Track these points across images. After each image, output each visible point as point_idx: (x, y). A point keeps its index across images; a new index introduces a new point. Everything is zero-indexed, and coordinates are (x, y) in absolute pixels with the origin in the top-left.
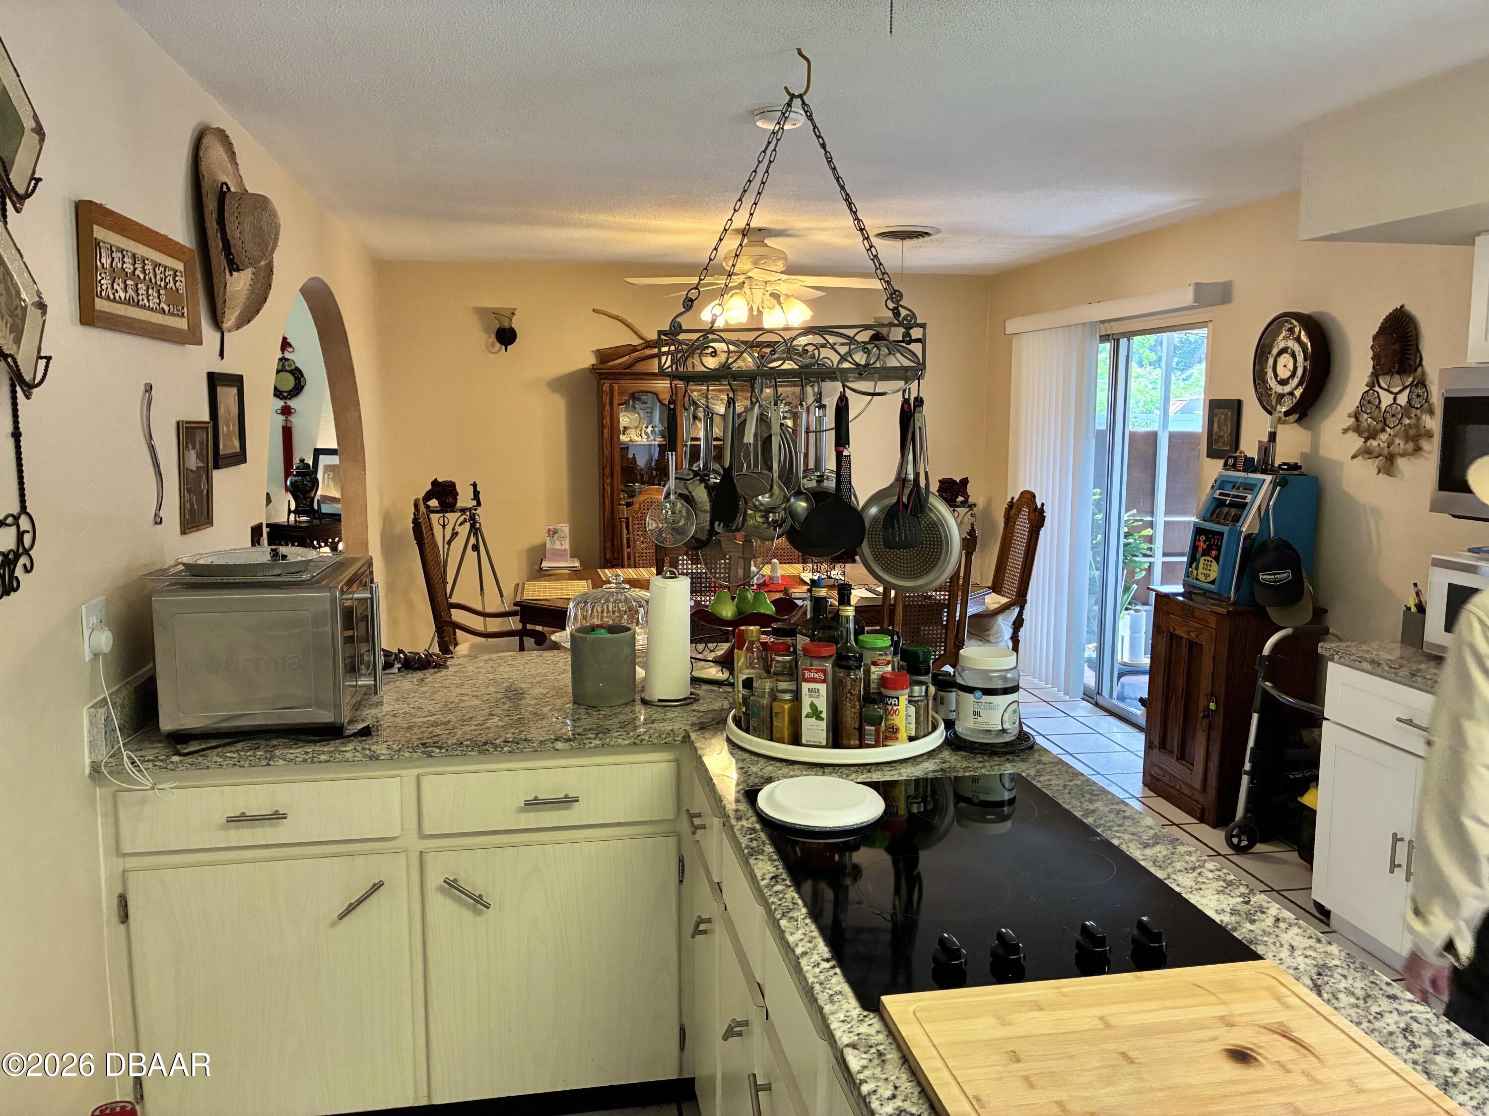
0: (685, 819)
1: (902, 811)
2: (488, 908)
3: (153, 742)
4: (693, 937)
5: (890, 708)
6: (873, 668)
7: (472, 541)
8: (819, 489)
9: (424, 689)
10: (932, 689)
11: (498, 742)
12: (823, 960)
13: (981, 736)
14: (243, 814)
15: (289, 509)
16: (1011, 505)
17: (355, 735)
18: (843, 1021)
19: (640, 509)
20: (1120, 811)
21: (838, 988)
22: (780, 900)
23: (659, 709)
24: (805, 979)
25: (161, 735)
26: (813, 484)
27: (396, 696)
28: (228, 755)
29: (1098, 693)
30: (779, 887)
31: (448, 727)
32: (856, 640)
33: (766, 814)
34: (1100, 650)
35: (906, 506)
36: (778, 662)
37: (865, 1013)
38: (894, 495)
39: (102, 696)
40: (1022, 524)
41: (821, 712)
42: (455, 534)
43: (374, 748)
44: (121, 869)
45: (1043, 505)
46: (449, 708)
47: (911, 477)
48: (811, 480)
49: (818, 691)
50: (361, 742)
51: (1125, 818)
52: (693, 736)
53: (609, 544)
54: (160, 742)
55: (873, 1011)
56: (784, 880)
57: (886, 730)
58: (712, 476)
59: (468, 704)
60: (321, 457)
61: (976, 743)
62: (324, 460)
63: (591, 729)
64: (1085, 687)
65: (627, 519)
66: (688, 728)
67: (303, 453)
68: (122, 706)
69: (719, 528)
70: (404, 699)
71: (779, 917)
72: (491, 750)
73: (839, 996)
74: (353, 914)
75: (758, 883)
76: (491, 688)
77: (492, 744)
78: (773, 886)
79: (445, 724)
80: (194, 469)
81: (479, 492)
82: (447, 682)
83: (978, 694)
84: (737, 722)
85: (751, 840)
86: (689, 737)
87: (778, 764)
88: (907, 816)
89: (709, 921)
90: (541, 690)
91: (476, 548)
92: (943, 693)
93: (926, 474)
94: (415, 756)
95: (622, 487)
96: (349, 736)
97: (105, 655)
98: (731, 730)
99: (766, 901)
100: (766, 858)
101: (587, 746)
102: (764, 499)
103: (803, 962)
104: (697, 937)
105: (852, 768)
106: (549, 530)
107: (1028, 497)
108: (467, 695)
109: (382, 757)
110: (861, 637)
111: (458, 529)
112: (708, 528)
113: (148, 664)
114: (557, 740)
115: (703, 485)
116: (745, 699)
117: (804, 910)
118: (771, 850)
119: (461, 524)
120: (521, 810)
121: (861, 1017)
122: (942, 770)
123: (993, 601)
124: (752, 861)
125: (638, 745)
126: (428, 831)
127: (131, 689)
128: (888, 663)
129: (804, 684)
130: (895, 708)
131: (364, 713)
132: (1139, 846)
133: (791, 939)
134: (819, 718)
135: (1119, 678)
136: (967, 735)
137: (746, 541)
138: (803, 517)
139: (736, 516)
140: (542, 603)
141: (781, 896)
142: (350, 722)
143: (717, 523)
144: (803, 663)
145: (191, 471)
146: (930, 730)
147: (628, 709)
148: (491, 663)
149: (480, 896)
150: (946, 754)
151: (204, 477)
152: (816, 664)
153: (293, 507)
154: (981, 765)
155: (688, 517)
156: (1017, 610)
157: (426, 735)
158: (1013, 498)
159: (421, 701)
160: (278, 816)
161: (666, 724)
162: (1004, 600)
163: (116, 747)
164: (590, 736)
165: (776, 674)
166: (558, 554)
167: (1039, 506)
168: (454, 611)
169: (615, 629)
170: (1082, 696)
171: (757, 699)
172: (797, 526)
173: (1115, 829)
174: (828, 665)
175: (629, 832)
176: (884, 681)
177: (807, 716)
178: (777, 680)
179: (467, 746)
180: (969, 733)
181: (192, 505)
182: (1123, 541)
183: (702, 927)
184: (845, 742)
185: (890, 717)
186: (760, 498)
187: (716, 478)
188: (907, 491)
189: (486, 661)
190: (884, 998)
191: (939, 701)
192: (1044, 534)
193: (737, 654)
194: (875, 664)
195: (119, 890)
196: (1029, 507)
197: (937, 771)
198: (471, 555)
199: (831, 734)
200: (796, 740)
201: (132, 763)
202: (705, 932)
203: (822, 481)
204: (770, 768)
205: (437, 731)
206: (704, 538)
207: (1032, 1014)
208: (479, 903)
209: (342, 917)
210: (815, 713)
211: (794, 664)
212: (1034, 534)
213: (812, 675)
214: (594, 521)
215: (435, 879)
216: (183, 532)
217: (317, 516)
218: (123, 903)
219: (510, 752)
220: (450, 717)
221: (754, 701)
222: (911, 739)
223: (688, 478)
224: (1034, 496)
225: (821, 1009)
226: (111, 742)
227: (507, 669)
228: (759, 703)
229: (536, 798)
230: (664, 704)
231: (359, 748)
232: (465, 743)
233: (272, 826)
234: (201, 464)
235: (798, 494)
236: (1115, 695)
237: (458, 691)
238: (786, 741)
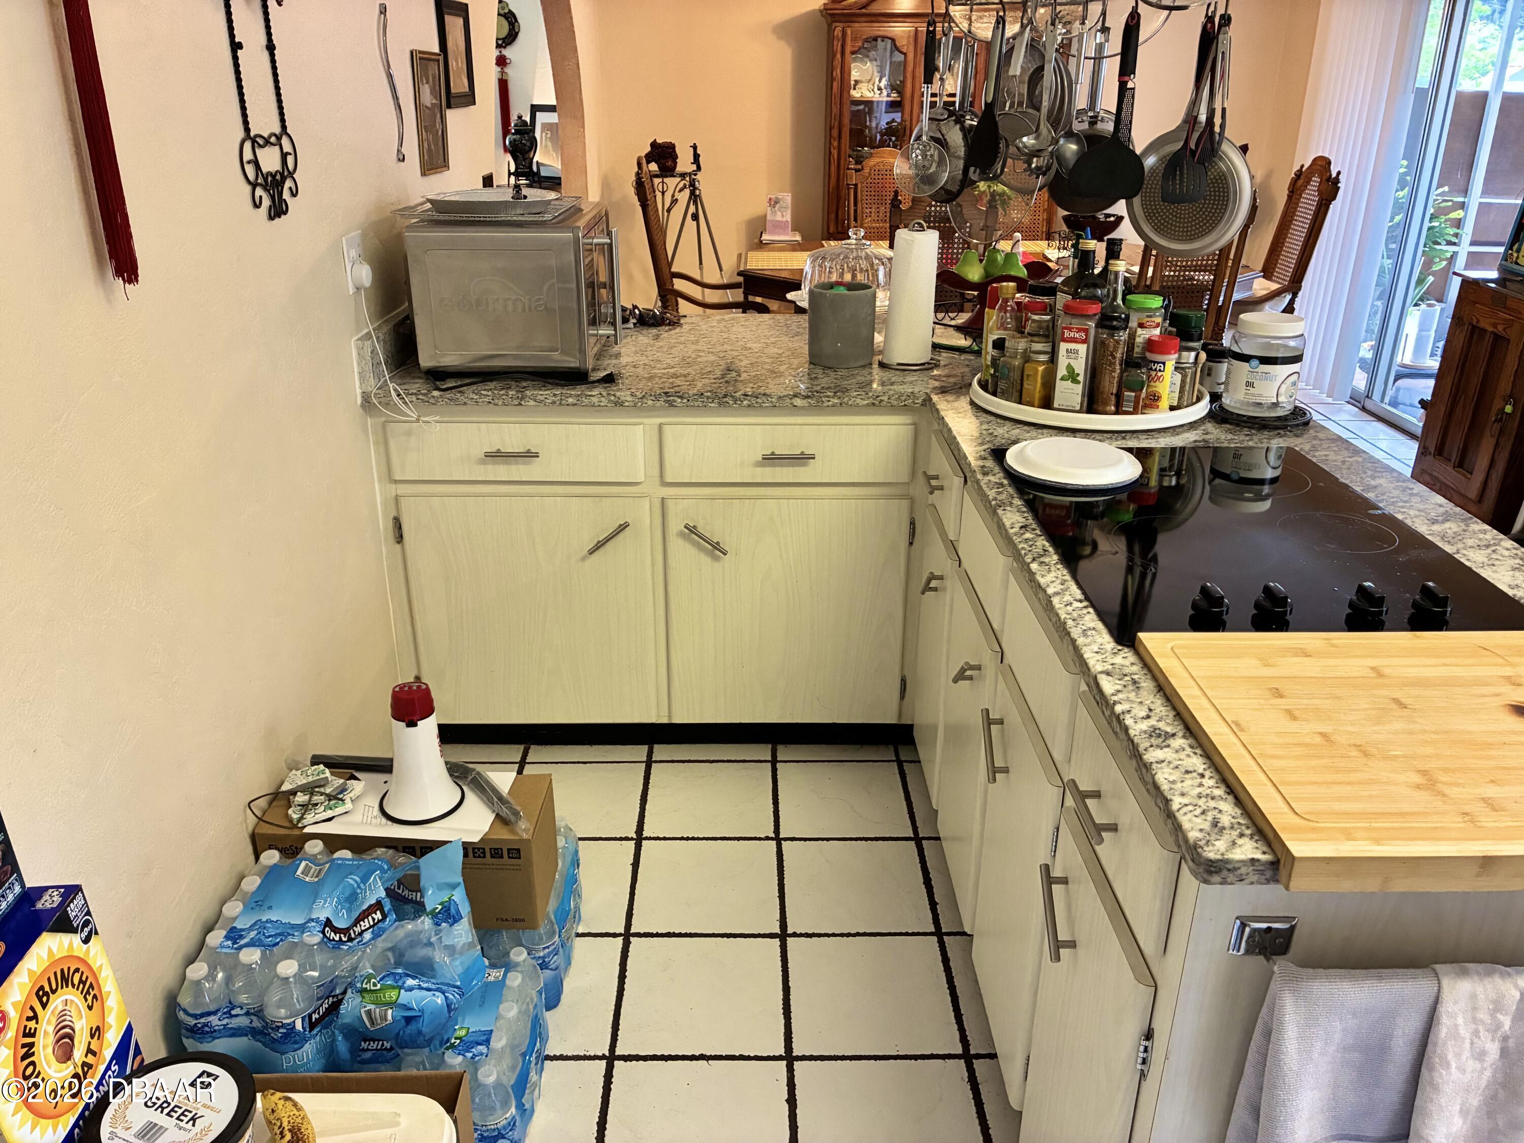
0: (921, 479)
1: (1153, 482)
2: (725, 554)
3: (414, 378)
4: (923, 593)
5: (1153, 373)
6: (1139, 331)
7: (692, 209)
8: (1091, 132)
9: (661, 344)
10: (1203, 356)
11: (737, 395)
12: (1076, 600)
13: (1251, 408)
14: (498, 451)
15: (509, 171)
16: (1299, 174)
17: (599, 381)
18: (1097, 652)
19: (870, 174)
20: (1407, 488)
21: (1092, 625)
22: (1031, 546)
23: (897, 372)
24: (1057, 615)
25: (421, 372)
26: (1085, 126)
27: (634, 349)
28: (483, 392)
29: (1367, 397)
30: (1028, 535)
31: (688, 379)
32: (1124, 300)
33: (1015, 470)
34: (1378, 351)
35: (1193, 153)
36: (1034, 321)
37: (1120, 648)
38: (1179, 141)
39: (366, 331)
40: (1310, 198)
41: (1078, 375)
42: (674, 201)
43: (618, 394)
44: (394, 494)
45: (1339, 173)
46: (686, 362)
47: (1203, 118)
48: (1083, 121)
49: (1076, 352)
50: (605, 388)
51: (1411, 495)
52: (935, 398)
53: (833, 216)
54: (420, 378)
55: (1128, 646)
56: (1034, 530)
57: (1147, 397)
58: (968, 117)
59: (706, 359)
60: (538, 114)
61: (1244, 416)
62: (541, 117)
63: (830, 388)
64: (1354, 390)
65: (856, 185)
66: (928, 391)
67: (520, 110)
68: (385, 342)
69: (973, 174)
70: (642, 353)
71: (1029, 560)
72: (731, 402)
73: (1093, 632)
74: (601, 551)
75: (1006, 531)
76: (726, 346)
77: (732, 396)
78: (1022, 534)
79: (685, 376)
80: (429, 105)
81: (699, 155)
82: (682, 339)
83: (1255, 362)
84: (984, 386)
85: (999, 493)
86: (931, 399)
87: (1026, 428)
88: (1157, 489)
89: (941, 578)
90: (776, 350)
91: (695, 217)
92: (1211, 364)
93: (1224, 110)
94: (658, 404)
95: (849, 151)
96: (594, 382)
97: (366, 289)
98: (976, 392)
99: (1014, 546)
100: (1015, 510)
101: (825, 405)
102: (1028, 141)
103: (1056, 601)
104: (927, 593)
105: (1105, 435)
106: (770, 199)
107: (1322, 164)
108: (703, 351)
109: (627, 404)
110: (1129, 297)
111: (677, 195)
112: (960, 177)
113: (402, 303)
114: (795, 396)
115: (958, 126)
116: (994, 360)
117: (1055, 557)
118: (1020, 503)
119: (680, 191)
120: (758, 464)
121: (1115, 651)
122: (1204, 440)
123: (1261, 286)
124: (1000, 512)
125: (876, 406)
126: (669, 479)
127: (391, 326)
128: (1158, 325)
129: (1062, 344)
130: (1160, 374)
131: (606, 363)
132: (1426, 521)
133: (1042, 581)
134: (1075, 381)
135: (1395, 381)
136: (1235, 408)
137: (990, 207)
138: (1071, 163)
139: (995, 160)
140: (766, 273)
141: (1031, 543)
142: (594, 370)
143: (972, 169)
144: (1061, 322)
145: (426, 107)
146: (1194, 400)
147: (865, 372)
148: (724, 323)
149: (718, 543)
150: (1209, 426)
151: (439, 116)
152: (1076, 323)
153: (513, 169)
154: (1248, 438)
155: (941, 162)
156: (1289, 297)
157: (667, 385)
158: (1302, 166)
159: (659, 354)
160: (530, 455)
161: (905, 386)
162: (1274, 286)
163: (382, 380)
164: (829, 394)
165: (1030, 334)
166: (779, 226)
167: (1334, 175)
168: (675, 280)
169: (853, 286)
170: (1348, 399)
171: (1009, 360)
172: (1064, 171)
173: (1400, 504)
174: (1092, 324)
175: (862, 493)
176: (1150, 345)
177: (1062, 379)
178: (1032, 341)
179: (708, 398)
180: (1238, 405)
181: (429, 145)
182: (1427, 224)
183: (933, 584)
184: (1100, 408)
185: (1152, 383)
186: (1025, 139)
187: (972, 120)
188: (1196, 136)
189: (719, 321)
190: (1141, 635)
191: (1208, 372)
192: (1335, 208)
193: (988, 313)
194: (1141, 326)
195: (393, 513)
196: (1321, 177)
197: (1200, 441)
198: (690, 224)
199: (1086, 399)
200: (1047, 403)
201: (398, 395)
202: (935, 589)
203: (1096, 123)
204: (1018, 431)
205: (678, 382)
206: (954, 188)
207: (1296, 659)
208: (716, 549)
209: (592, 552)
210: (1072, 376)
211: (1051, 325)
212: (1323, 209)
213: (1072, 335)
214: (817, 191)
215: (676, 525)
216: (423, 174)
217: (536, 179)
218: (398, 525)
219: (749, 406)
220: (689, 370)
221: (1004, 361)
222: (1172, 408)
223: (942, 118)
224: (1329, 163)
225: (1073, 641)
226: (378, 376)
227: (741, 329)
228: (1010, 364)
229: (773, 454)
230: (904, 368)
231: (604, 393)
232: (706, 394)
233: (525, 463)
234: (434, 101)
235: (1070, 135)
236: (1387, 400)
237: (694, 347)
238: (1036, 404)
